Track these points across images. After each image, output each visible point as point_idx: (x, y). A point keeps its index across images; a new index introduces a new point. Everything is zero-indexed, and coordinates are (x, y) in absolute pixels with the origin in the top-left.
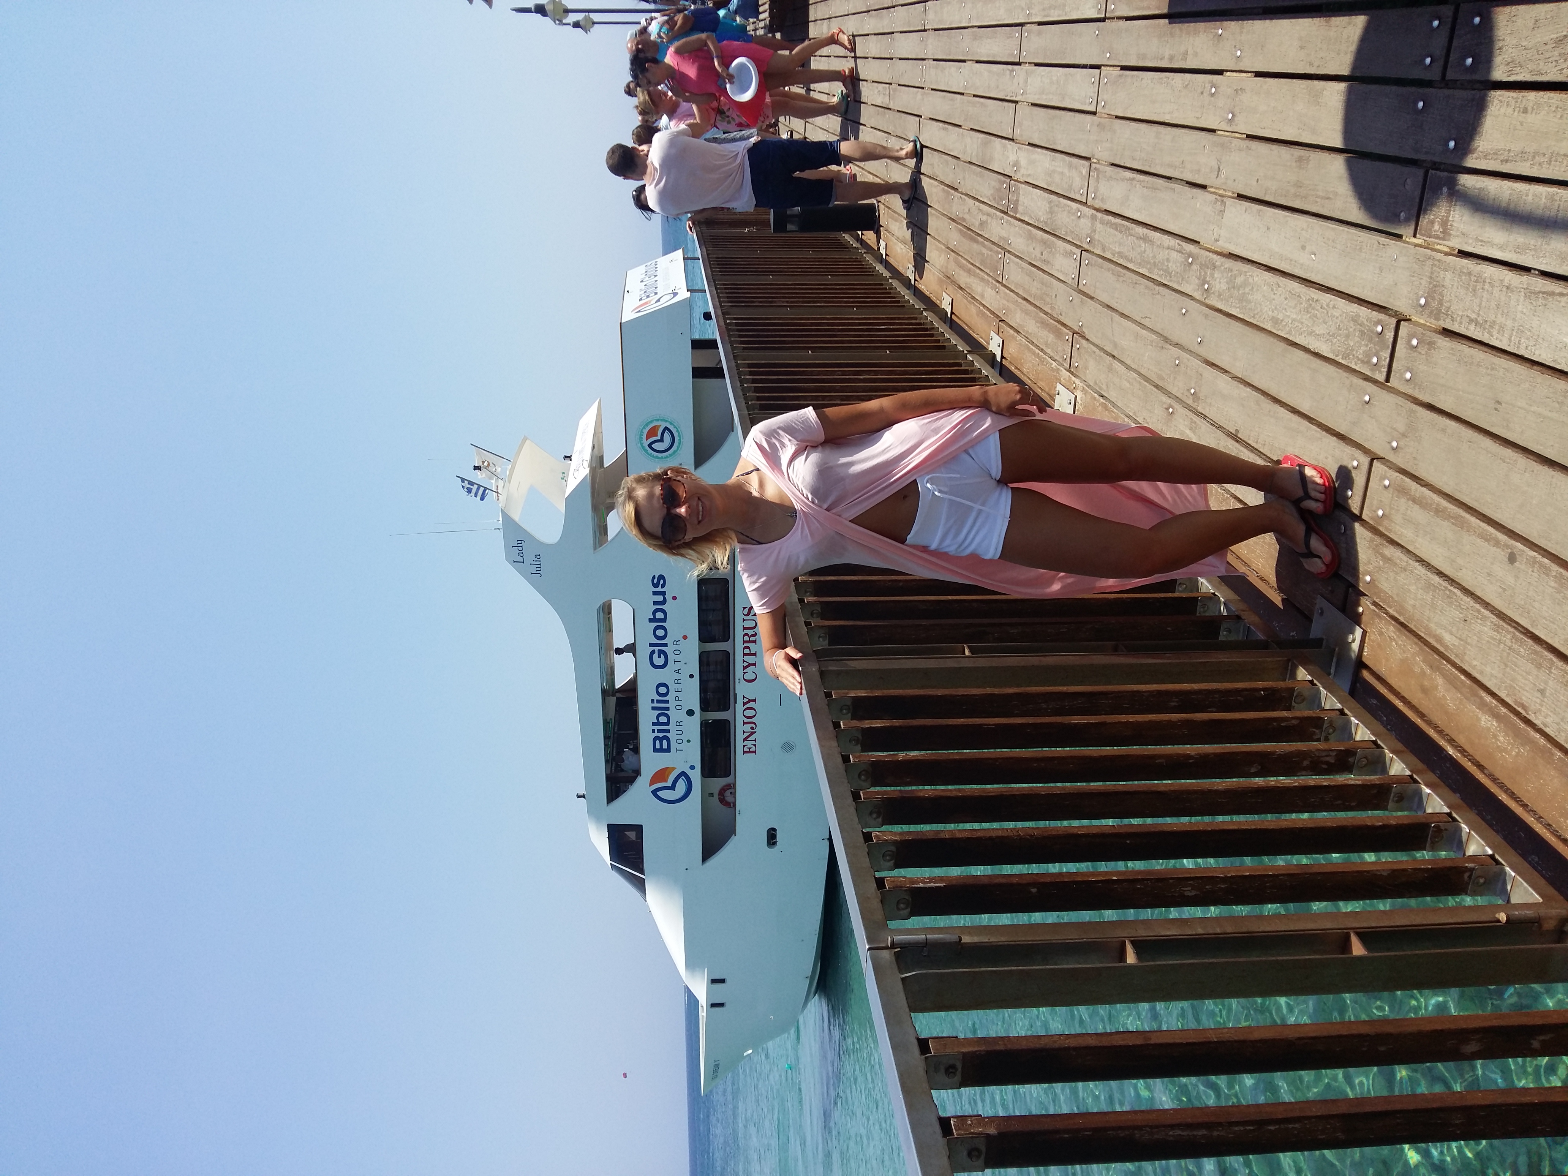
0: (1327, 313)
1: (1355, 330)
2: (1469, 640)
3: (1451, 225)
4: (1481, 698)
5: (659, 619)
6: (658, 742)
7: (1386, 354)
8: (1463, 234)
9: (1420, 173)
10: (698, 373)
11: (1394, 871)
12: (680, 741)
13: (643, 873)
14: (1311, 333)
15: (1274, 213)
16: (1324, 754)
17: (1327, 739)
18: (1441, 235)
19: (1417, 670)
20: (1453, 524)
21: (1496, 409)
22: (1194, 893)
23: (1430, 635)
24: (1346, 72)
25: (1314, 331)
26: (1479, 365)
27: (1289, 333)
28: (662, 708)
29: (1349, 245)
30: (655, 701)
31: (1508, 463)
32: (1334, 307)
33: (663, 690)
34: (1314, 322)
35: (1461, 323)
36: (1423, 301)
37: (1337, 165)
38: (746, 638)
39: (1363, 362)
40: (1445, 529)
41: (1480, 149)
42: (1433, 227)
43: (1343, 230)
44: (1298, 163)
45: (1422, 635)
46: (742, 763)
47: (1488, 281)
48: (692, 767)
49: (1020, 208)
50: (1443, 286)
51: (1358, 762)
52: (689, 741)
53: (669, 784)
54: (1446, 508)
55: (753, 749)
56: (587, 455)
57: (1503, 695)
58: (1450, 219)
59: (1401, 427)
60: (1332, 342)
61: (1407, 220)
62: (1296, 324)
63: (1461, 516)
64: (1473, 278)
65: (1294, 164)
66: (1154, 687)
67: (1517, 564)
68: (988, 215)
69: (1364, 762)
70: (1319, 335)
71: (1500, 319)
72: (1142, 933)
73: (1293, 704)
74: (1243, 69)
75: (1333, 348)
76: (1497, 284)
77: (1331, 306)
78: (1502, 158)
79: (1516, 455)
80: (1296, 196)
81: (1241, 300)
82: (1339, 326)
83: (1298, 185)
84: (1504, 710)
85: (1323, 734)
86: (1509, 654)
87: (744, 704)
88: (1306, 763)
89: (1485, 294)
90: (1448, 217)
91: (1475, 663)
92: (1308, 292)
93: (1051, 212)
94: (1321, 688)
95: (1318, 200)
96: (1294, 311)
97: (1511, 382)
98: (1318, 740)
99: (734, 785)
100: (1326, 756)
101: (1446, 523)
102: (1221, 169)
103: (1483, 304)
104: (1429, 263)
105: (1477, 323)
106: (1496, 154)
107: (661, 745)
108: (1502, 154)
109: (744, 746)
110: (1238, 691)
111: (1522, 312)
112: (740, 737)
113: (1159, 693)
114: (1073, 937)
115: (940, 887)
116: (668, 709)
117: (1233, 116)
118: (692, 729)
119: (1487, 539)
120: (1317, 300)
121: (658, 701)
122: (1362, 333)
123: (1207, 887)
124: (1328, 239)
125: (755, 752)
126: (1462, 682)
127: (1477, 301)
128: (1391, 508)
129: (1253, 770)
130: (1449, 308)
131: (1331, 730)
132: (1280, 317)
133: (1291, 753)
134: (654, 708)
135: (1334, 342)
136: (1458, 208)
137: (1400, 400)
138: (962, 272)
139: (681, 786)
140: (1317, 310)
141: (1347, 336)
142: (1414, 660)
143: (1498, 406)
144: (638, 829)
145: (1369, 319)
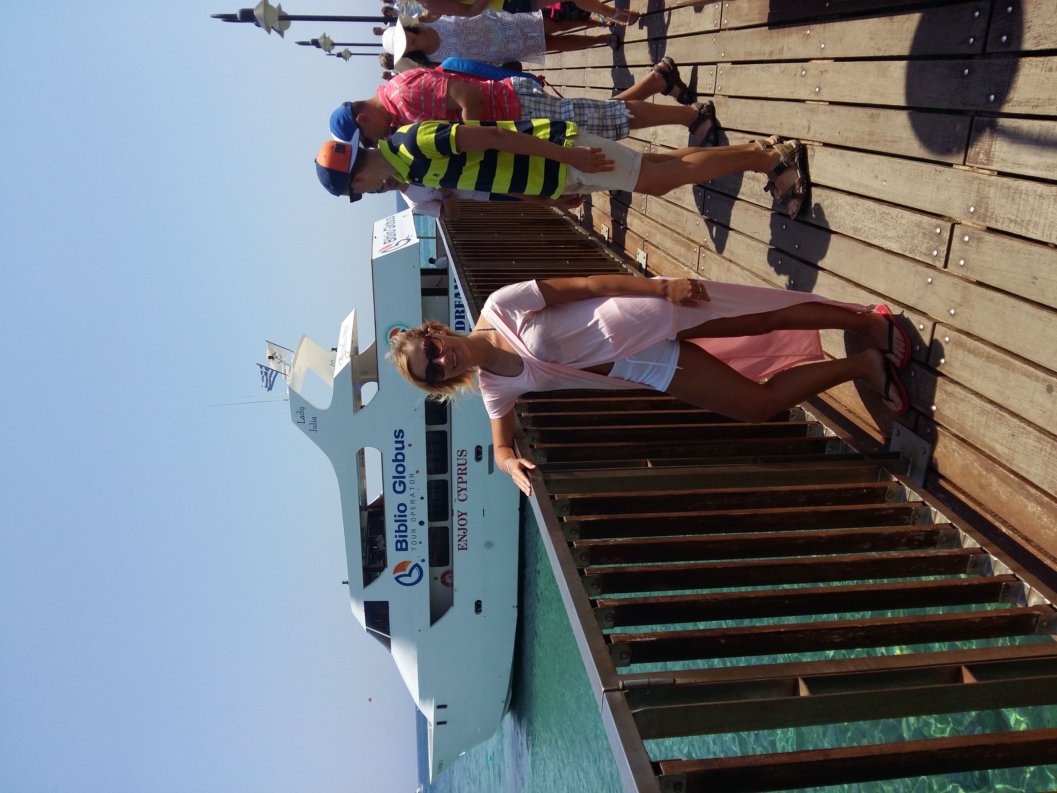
0: (897, 221)
1: (918, 232)
2: (1017, 449)
3: (993, 154)
4: (1028, 491)
5: (399, 460)
6: (399, 544)
7: (945, 248)
8: (1003, 160)
9: (968, 119)
10: (426, 292)
11: (983, 618)
12: (414, 543)
13: (389, 634)
14: (884, 237)
15: (853, 155)
16: (916, 534)
17: (914, 523)
18: (985, 162)
19: (975, 472)
20: (1001, 366)
21: (1033, 283)
22: (840, 640)
23: (985, 446)
24: (906, 52)
25: (887, 235)
26: (1018, 252)
27: (867, 237)
28: (402, 521)
29: (912, 173)
30: (397, 516)
31: (1045, 321)
32: (902, 217)
33: (402, 508)
34: (886, 228)
35: (1003, 223)
36: (972, 209)
37: (902, 118)
38: (460, 471)
39: (925, 254)
40: (995, 370)
41: (1015, 99)
42: (979, 156)
43: (907, 163)
44: (871, 119)
45: (979, 447)
46: (458, 557)
47: (1024, 192)
48: (423, 561)
50: (988, 198)
51: (940, 539)
52: (420, 543)
53: (407, 572)
54: (995, 355)
55: (465, 547)
56: (348, 348)
57: (1045, 488)
58: (992, 150)
59: (957, 299)
60: (900, 242)
61: (958, 152)
62: (872, 231)
63: (1008, 361)
64: (1011, 191)
65: (868, 120)
66: (788, 488)
67: (1054, 393)
69: (945, 539)
70: (890, 238)
71: (1035, 219)
72: (810, 672)
73: (886, 498)
74: (826, 56)
75: (902, 246)
76: (1031, 194)
77: (899, 217)
78: (1033, 104)
79: (1051, 315)
80: (870, 141)
82: (906, 230)
83: (871, 134)
84: (1046, 499)
85: (911, 520)
86: (1049, 458)
87: (459, 516)
88: (904, 541)
89: (1022, 202)
90: (990, 149)
91: (1022, 465)
92: (881, 208)
94: (906, 487)
95: (887, 143)
96: (870, 222)
97: (1045, 263)
98: (908, 524)
99: (452, 571)
100: (919, 535)
101: (995, 366)
102: (811, 127)
103: (1021, 208)
104: (976, 182)
105: (1016, 222)
106: (1028, 102)
107: (401, 546)
108: (1033, 102)
109: (459, 545)
110: (847, 490)
111: (1052, 213)
112: (456, 539)
113: (792, 492)
114: (759, 676)
115: (653, 641)
116: (406, 521)
117: (820, 89)
118: (423, 534)
119: (1029, 376)
120: (888, 213)
121: (399, 516)
122: (924, 234)
123: (850, 635)
124: (896, 170)
125: (466, 549)
126: (1011, 479)
127: (1016, 207)
128: (951, 357)
129: (866, 547)
130: (993, 213)
131: (917, 517)
132: (860, 226)
133: (894, 533)
134: (396, 521)
135: (902, 242)
136: (998, 142)
137: (956, 280)
138: (615, 210)
139: (416, 573)
140: (888, 220)
141: (913, 237)
142: (973, 465)
143: (1035, 281)
144: (386, 603)
145: (929, 224)
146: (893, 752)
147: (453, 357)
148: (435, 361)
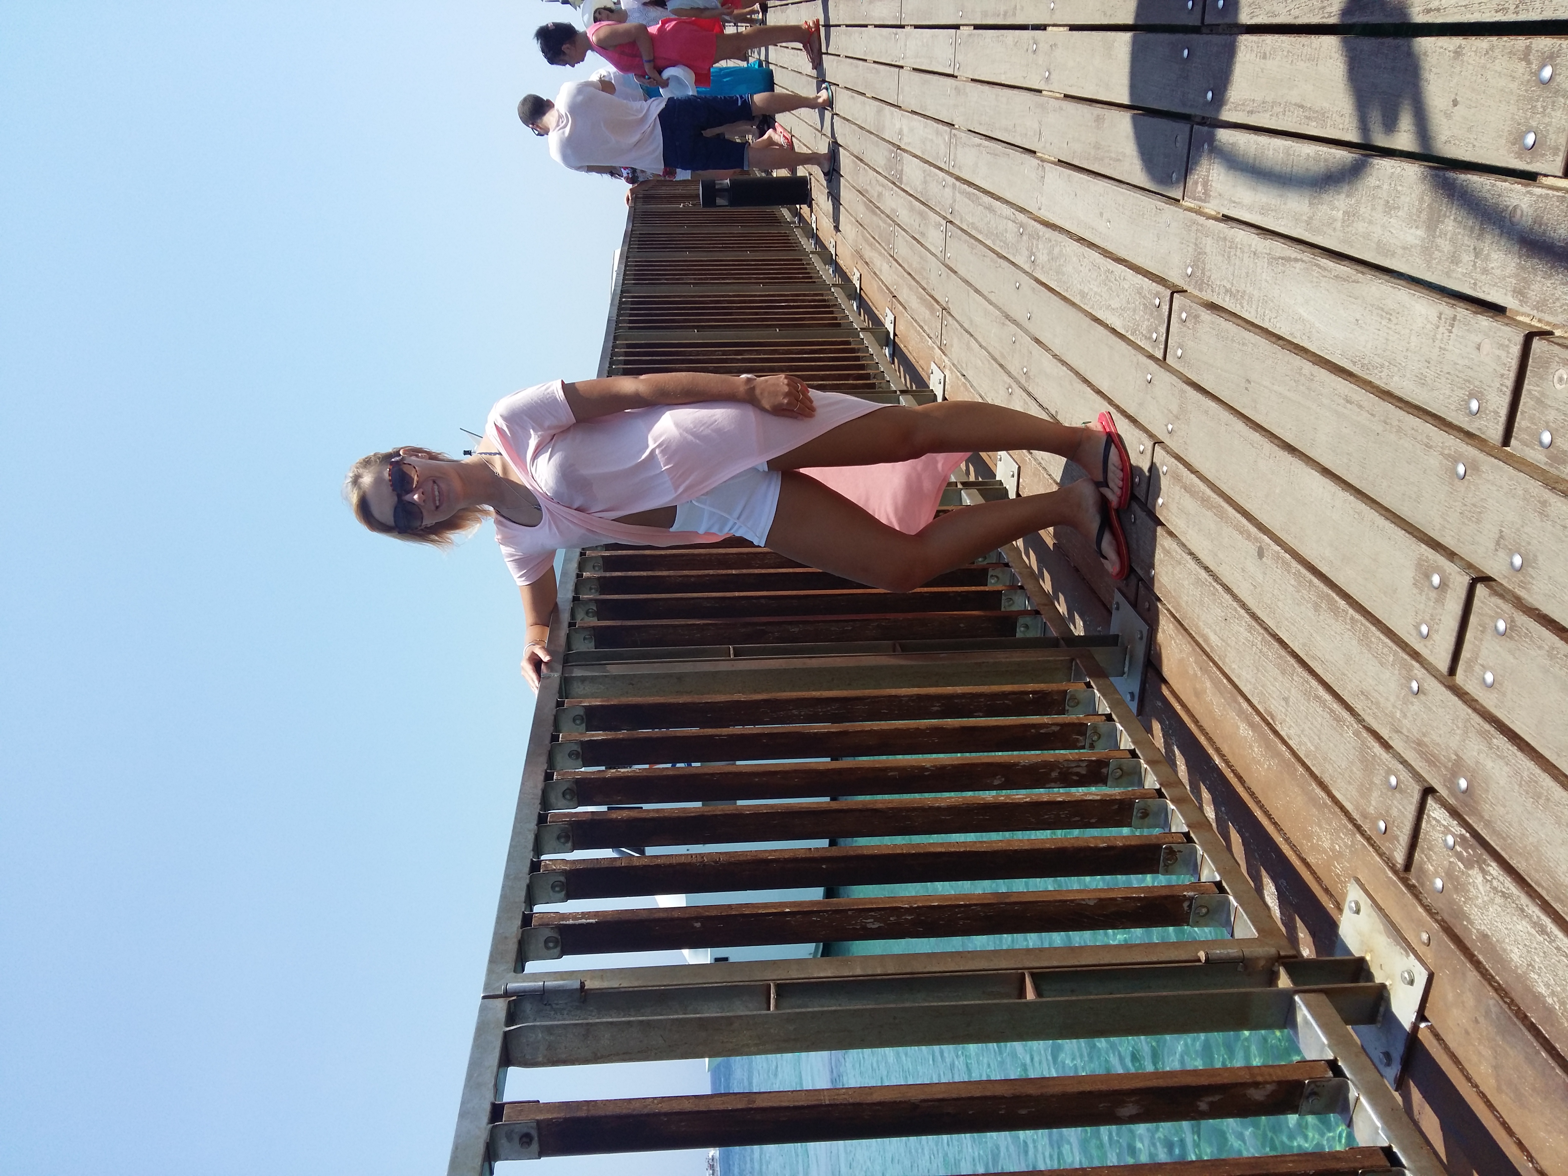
0: (1119, 284)
1: (1140, 302)
2: (1229, 642)
3: (1211, 185)
4: (1239, 704)
7: (1163, 330)
8: (1220, 195)
9: (1187, 128)
11: (1101, 900)
14: (1108, 308)
15: (1079, 177)
16: (1073, 765)
17: (1092, 747)
18: (1203, 197)
19: (1191, 672)
20: (1215, 514)
21: (1246, 389)
22: (876, 926)
23: (1199, 633)
24: (1130, 20)
25: (1111, 306)
26: (1233, 341)
27: (1092, 307)
29: (1135, 210)
31: (1257, 448)
34: (1111, 295)
35: (1219, 294)
36: (1189, 271)
37: (1124, 122)
39: (1146, 338)
40: (1209, 519)
41: (1231, 100)
42: (1197, 187)
43: (1130, 194)
44: (1096, 123)
45: (1193, 634)
47: (1239, 246)
49: (904, 178)
50: (1205, 253)
51: (1106, 773)
54: (1209, 497)
57: (1255, 702)
58: (1210, 178)
59: (1175, 409)
60: (1124, 317)
61: (1178, 181)
62: (1098, 297)
63: (1221, 506)
64: (1228, 244)
65: (1094, 124)
66: (915, 691)
67: (1264, 559)
68: (883, 186)
69: (1119, 772)
70: (1114, 310)
71: (1249, 289)
73: (1067, 708)
74: (1056, 22)
75: (1125, 323)
76: (1246, 250)
77: (1123, 278)
78: (1248, 109)
79: (1263, 439)
80: (1094, 158)
81: (1058, 273)
82: (1128, 299)
83: (1097, 147)
84: (1257, 719)
85: (1088, 742)
86: (1260, 657)
88: (1054, 774)
89: (1238, 262)
90: (1208, 176)
91: (1234, 666)
92: (1106, 263)
93: (925, 182)
94: (1097, 691)
95: (1110, 161)
96: (1096, 283)
97: (1258, 359)
98: (1083, 747)
100: (1078, 766)
101: (1209, 514)
102: (1044, 131)
103: (1236, 272)
104: (1194, 228)
106: (1243, 104)
108: (1248, 105)
110: (1005, 695)
111: (1266, 281)
113: (919, 697)
117: (1050, 74)
119: (1241, 531)
120: (1113, 272)
122: (1146, 305)
123: (892, 918)
124: (1119, 204)
126: (1225, 687)
127: (1231, 269)
128: (1169, 496)
129: (996, 782)
130: (1210, 277)
131: (1096, 737)
132: (1087, 290)
133: (1044, 762)
135: (1126, 316)
136: (1216, 166)
137: (1174, 380)
138: (867, 246)
140: (1113, 283)
141: (1135, 311)
142: (1189, 661)
143: (1248, 385)
145: (1150, 291)
146: (851, 1101)
147: (433, 490)
148: (407, 497)
